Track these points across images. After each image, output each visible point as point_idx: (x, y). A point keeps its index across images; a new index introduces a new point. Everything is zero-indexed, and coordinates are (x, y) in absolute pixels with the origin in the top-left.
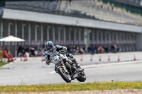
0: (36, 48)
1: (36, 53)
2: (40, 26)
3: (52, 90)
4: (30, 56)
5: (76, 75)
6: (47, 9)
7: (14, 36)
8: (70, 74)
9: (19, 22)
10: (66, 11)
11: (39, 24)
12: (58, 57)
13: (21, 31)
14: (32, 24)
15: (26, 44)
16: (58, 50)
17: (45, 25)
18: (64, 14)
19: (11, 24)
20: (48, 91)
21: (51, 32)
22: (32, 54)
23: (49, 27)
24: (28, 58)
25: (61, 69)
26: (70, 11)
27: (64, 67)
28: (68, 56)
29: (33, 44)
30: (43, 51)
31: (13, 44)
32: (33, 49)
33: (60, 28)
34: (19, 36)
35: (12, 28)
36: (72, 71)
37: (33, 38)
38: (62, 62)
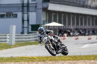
0: (71, 30)
1: (71, 34)
2: (74, 16)
4: (67, 36)
5: (60, 51)
6: (79, 4)
7: (56, 22)
9: (60, 13)
10: (92, 6)
11: (73, 14)
13: (61, 19)
14: (69, 14)
15: (65, 28)
18: (90, 7)
19: (54, 14)
21: (81, 20)
22: (69, 35)
23: (80, 16)
25: (48, 46)
27: (51, 45)
28: (54, 37)
29: (69, 28)
30: (76, 33)
31: (55, 28)
32: (69, 31)
33: (88, 17)
34: (60, 22)
35: (55, 16)
37: (69, 24)
38: (50, 41)
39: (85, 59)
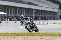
0: (12, 17)
1: (12, 19)
3: (19, 35)
4: (10, 21)
5: (34, 29)
6: (17, 1)
7: (3, 12)
8: (32, 29)
9: (5, 6)
10: (26, 2)
11: (14, 7)
12: (26, 21)
13: (6, 10)
14: (11, 7)
15: (8, 15)
16: (26, 19)
17: (16, 8)
18: (24, 3)
19: (2, 7)
20: (18, 36)
21: (19, 10)
22: (11, 20)
23: (18, 8)
24: (9, 21)
26: (27, 2)
28: (30, 21)
29: (11, 15)
30: (15, 19)
31: (2, 15)
32: (11, 18)
33: (23, 9)
34: (5, 12)
36: (32, 28)
37: (11, 13)
38: (28, 24)
39: (21, 35)
